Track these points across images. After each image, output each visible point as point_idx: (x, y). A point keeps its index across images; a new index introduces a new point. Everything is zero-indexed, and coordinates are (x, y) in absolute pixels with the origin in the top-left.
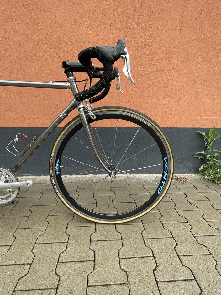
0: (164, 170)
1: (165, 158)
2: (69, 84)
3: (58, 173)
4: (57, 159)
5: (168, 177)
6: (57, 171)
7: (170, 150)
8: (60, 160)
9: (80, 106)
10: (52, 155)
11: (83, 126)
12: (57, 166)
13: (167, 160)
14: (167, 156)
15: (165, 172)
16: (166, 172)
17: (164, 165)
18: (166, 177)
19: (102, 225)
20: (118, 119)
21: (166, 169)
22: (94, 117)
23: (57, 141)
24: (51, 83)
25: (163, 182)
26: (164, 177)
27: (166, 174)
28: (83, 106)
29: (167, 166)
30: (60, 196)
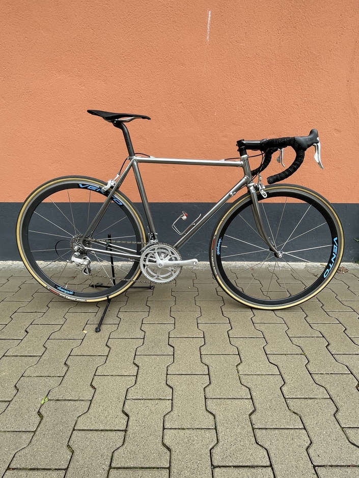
0: (332, 252)
1: (336, 239)
2: (242, 162)
3: (218, 253)
4: (219, 238)
5: (336, 260)
6: (218, 250)
7: (342, 230)
8: (222, 240)
9: (251, 184)
10: (216, 234)
11: (253, 203)
12: (219, 245)
13: (337, 241)
14: (337, 237)
15: (333, 254)
16: (335, 253)
17: (333, 247)
18: (334, 260)
19: (259, 311)
20: (287, 196)
21: (335, 251)
22: (265, 195)
23: (223, 220)
24: (223, 161)
25: (330, 265)
26: (332, 260)
27: (335, 256)
28: (253, 184)
29: (337, 247)
30: (218, 277)
